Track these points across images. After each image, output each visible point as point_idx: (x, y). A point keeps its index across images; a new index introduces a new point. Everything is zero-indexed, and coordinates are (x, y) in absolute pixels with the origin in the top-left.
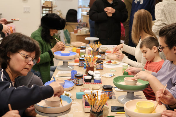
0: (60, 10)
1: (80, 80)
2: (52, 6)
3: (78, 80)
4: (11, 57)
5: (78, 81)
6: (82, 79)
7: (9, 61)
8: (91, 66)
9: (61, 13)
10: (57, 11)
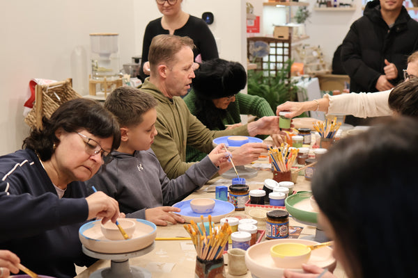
0: (319, 47)
1: (239, 198)
2: (290, 38)
3: (236, 197)
4: (62, 138)
5: (235, 199)
6: (244, 197)
7: (57, 146)
8: (283, 169)
9: (320, 52)
10: (312, 48)
